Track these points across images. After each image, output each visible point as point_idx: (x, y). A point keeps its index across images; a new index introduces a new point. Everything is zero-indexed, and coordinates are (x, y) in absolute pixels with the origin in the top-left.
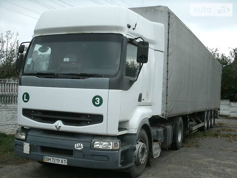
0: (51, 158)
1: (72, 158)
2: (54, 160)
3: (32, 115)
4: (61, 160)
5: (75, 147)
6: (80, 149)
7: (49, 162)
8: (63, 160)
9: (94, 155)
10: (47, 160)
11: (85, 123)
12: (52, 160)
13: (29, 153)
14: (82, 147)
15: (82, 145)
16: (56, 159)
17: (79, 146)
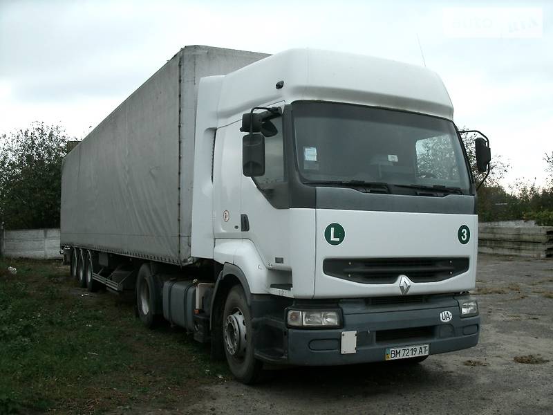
0: (401, 349)
1: (435, 340)
2: (406, 352)
3: (346, 270)
4: (418, 348)
5: (441, 319)
6: (448, 320)
7: (398, 357)
8: (422, 346)
9: (464, 327)
10: (393, 355)
11: (446, 274)
12: (402, 352)
13: (355, 352)
14: (451, 317)
15: (450, 313)
16: (410, 348)
17: (446, 316)
